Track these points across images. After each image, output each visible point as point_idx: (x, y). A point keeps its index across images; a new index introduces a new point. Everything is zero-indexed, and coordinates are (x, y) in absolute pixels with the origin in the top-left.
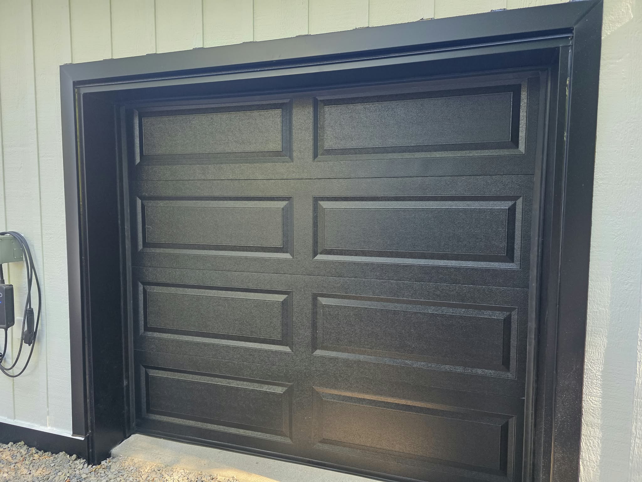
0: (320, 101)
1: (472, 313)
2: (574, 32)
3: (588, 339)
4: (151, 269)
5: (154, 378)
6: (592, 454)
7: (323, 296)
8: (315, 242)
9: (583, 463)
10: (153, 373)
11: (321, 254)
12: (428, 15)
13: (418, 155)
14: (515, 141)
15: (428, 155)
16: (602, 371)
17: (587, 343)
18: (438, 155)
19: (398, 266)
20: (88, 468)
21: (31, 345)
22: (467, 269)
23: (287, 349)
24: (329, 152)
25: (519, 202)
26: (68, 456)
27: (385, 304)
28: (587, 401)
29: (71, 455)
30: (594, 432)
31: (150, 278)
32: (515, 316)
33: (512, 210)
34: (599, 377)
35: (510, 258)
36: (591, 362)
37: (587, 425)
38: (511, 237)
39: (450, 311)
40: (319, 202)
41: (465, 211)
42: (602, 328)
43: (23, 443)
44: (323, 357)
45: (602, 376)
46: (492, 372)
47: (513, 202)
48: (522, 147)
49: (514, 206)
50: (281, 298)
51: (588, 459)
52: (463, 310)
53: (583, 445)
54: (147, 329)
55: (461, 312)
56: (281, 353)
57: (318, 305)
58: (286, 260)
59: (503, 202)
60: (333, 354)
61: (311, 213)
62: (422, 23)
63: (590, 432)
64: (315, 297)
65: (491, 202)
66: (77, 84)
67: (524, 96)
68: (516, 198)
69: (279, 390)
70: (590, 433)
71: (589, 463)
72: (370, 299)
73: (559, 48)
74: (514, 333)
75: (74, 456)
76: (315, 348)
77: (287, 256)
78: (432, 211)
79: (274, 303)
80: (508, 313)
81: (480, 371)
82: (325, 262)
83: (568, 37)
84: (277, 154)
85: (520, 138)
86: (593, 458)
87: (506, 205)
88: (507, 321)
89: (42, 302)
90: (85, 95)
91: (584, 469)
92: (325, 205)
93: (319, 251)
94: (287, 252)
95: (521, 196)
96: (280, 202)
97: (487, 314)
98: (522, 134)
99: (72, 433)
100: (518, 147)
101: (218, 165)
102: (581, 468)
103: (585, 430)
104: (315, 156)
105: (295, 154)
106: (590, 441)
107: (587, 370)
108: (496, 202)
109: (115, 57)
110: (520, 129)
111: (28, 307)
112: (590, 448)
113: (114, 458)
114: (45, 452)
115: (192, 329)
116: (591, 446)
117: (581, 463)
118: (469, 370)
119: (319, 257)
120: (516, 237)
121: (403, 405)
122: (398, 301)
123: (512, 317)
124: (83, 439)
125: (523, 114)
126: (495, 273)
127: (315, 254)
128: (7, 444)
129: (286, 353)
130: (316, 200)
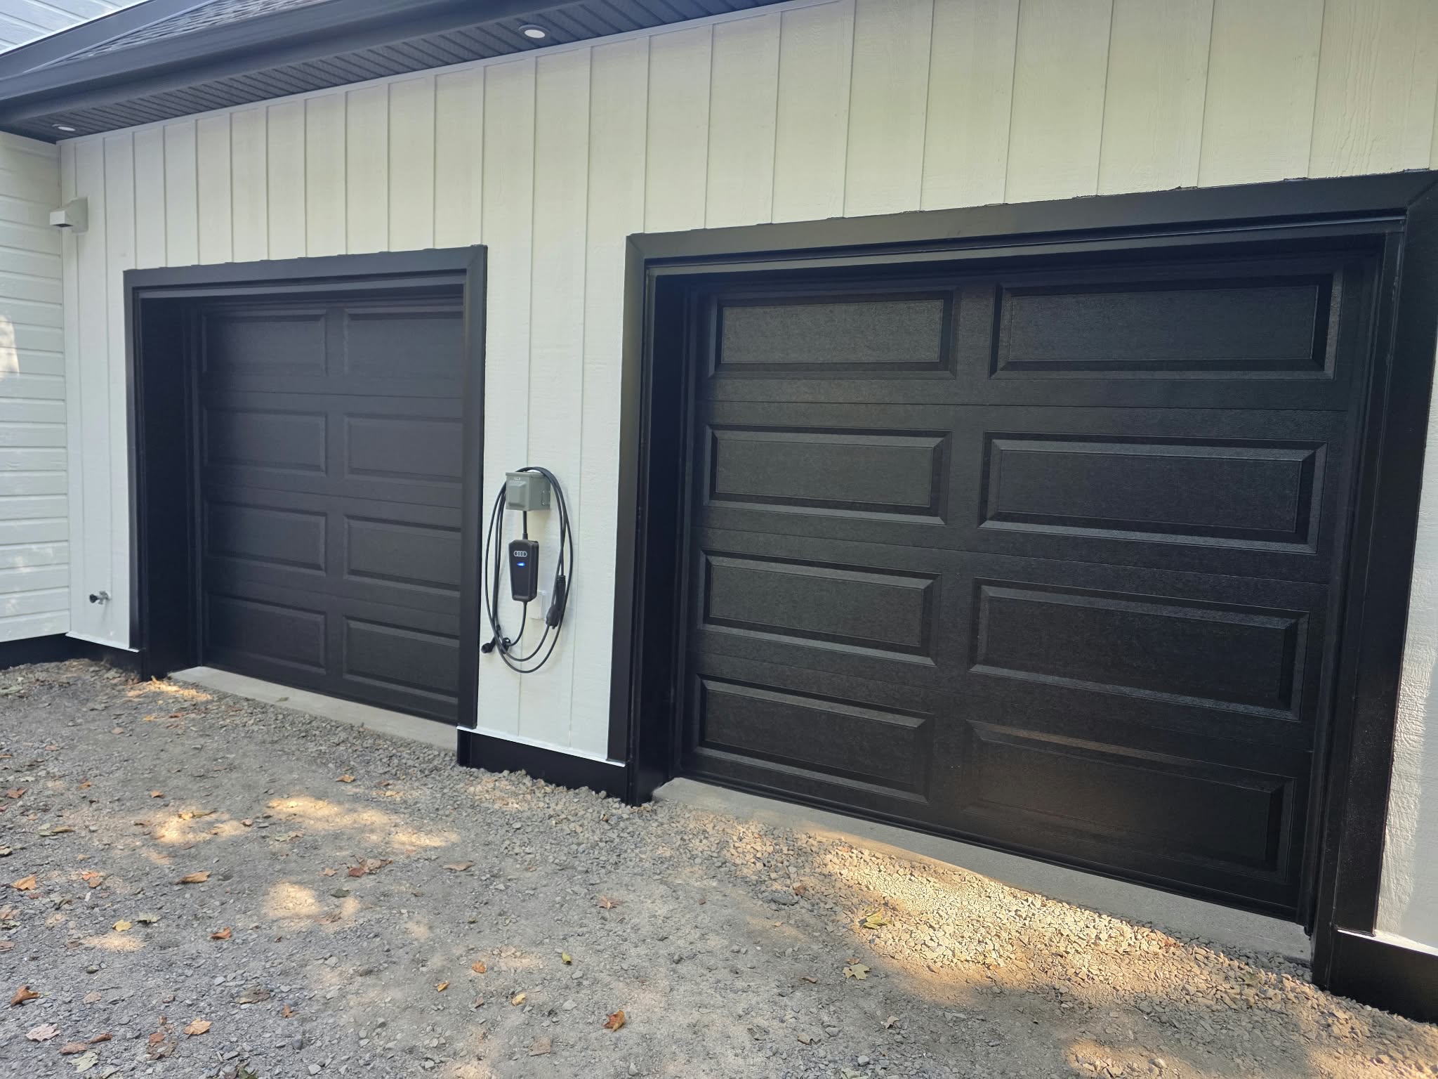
0: (1007, 289)
1: (1234, 618)
2: (1408, 213)
3: (1408, 651)
4: (720, 532)
5: (715, 694)
6: (1405, 819)
7: (990, 583)
8: (984, 501)
9: (1390, 831)
10: (712, 686)
11: (992, 519)
12: (1188, 182)
13: (1158, 375)
14: (1318, 359)
15: (1175, 376)
16: (1426, 699)
17: (1407, 657)
18: (1192, 375)
19: (1116, 542)
20: (625, 810)
21: (557, 628)
22: (1230, 551)
23: (928, 662)
24: (1013, 366)
25: (1321, 455)
26: (594, 793)
27: (1092, 599)
28: (1402, 741)
29: (597, 792)
30: (1410, 786)
31: (717, 546)
32: (1303, 626)
33: (1309, 463)
34: (1422, 707)
35: (1300, 535)
36: (1411, 685)
37: (1400, 776)
38: (1304, 504)
39: (1195, 614)
40: (994, 440)
41: (1232, 462)
42: (1430, 636)
43: (524, 772)
44: (986, 676)
45: (1426, 707)
46: (1261, 709)
47: (1311, 452)
48: (1330, 370)
49: (1312, 457)
50: (922, 584)
51: (1398, 826)
52: (1220, 613)
53: (1392, 805)
54: (708, 619)
55: (1217, 616)
56: (917, 666)
57: (982, 596)
58: (931, 528)
59: (1294, 451)
60: (1004, 672)
61: (979, 458)
62: (1178, 193)
63: (1404, 786)
64: (978, 585)
65: (1276, 451)
66: (650, 263)
67: (1337, 290)
68: (1314, 446)
69: (912, 723)
70: (1404, 788)
71: (1399, 831)
72: (1068, 591)
73: (1384, 235)
74: (1301, 651)
75: (603, 793)
76: (973, 662)
77: (937, 521)
78: (1178, 460)
79: (911, 591)
80: (1293, 621)
81: (1241, 708)
82: (998, 533)
83: (1399, 220)
84: (931, 366)
85: (1327, 355)
86: (1407, 824)
87: (1299, 456)
88: (1291, 633)
89: (574, 568)
90: (660, 279)
91: (1392, 840)
92: (1002, 445)
93: (989, 515)
94: (936, 515)
95: (1322, 444)
96: (930, 439)
97: (1258, 621)
98: (1331, 350)
99: (606, 756)
100: (1323, 370)
101: (836, 381)
102: (1388, 838)
103: (1395, 784)
104: (993, 369)
105: (959, 367)
106: (1404, 799)
107: (1404, 696)
108: (1282, 451)
109: (708, 227)
110: (1329, 341)
111: (560, 574)
112: (1402, 810)
113: (656, 802)
114: (558, 785)
115: (778, 623)
116: (1404, 808)
117: (1387, 831)
118: (1223, 706)
119: (989, 525)
120: (1313, 505)
121: (1112, 755)
122: (1114, 596)
123: (1299, 627)
124: (623, 765)
125: (1334, 319)
126: (1274, 558)
127: (982, 519)
128: (501, 772)
129: (925, 667)
130: (989, 437)
